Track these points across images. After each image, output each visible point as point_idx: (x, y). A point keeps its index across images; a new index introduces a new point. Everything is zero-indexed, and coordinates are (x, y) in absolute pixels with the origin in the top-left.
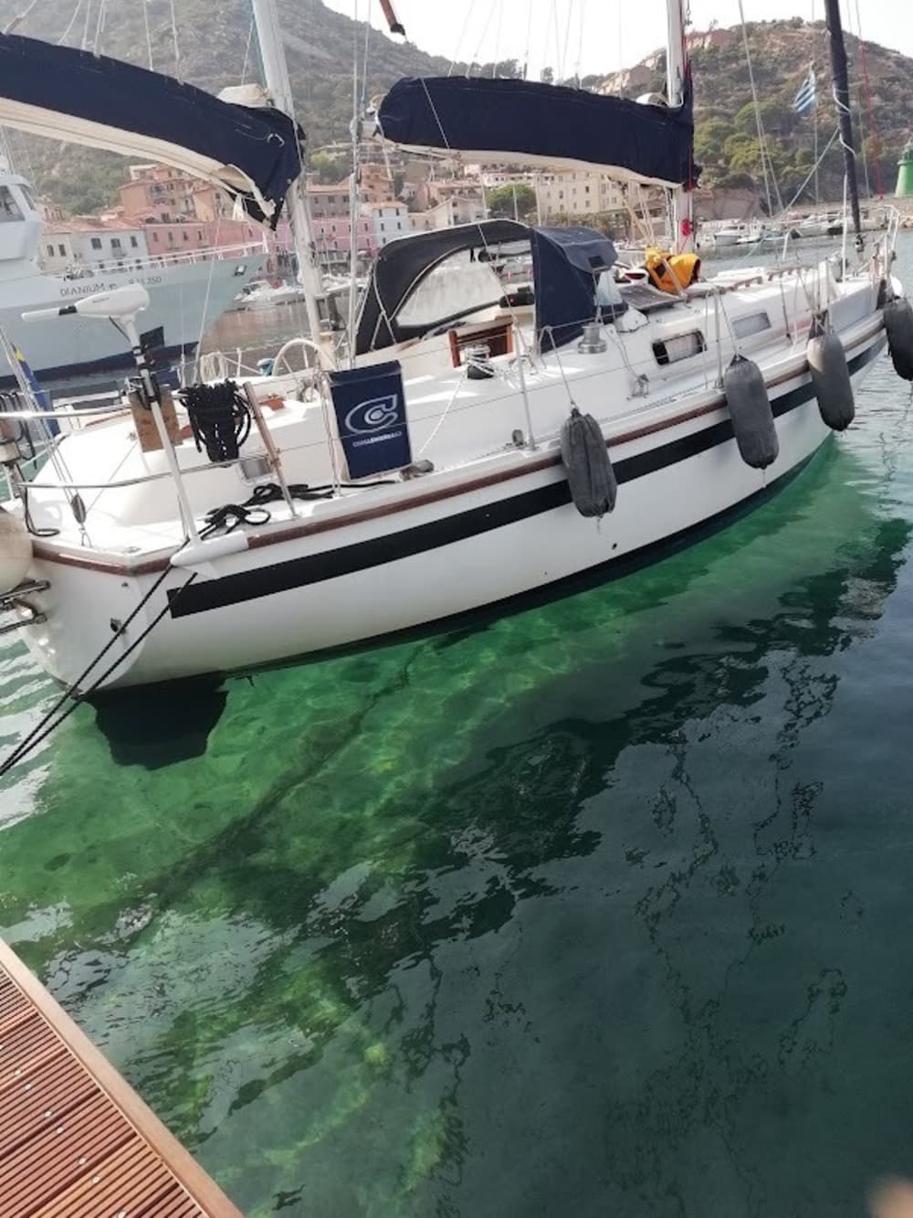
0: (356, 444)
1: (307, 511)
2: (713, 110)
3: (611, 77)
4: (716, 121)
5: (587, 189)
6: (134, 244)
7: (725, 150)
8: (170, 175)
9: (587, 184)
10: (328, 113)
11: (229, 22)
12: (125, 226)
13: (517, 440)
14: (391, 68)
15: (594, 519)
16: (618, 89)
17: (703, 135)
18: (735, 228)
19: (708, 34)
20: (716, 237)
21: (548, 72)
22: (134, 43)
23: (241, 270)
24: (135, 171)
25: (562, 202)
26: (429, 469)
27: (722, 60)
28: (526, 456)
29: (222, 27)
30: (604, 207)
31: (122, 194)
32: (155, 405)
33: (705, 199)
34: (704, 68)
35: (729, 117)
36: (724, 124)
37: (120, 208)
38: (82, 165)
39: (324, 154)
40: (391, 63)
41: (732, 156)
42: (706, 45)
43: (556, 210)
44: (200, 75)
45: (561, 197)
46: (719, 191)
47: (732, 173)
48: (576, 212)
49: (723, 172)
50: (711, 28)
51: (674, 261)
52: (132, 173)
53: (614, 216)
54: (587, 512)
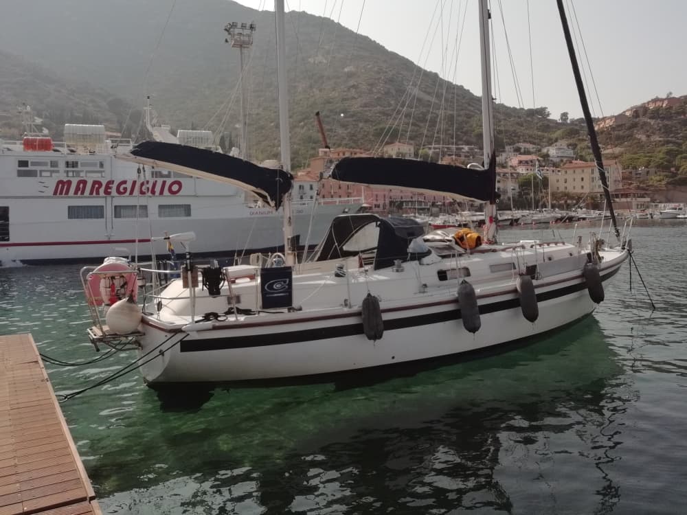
0: (268, 296)
1: (242, 318)
2: (668, 140)
3: (604, 119)
4: (670, 146)
5: (582, 179)
6: (311, 188)
7: (676, 162)
8: (339, 155)
9: (583, 176)
10: (433, 129)
11: (386, 83)
12: (309, 179)
13: (346, 303)
14: (472, 109)
15: (372, 341)
16: (607, 126)
17: (661, 154)
18: (676, 209)
19: (665, 99)
20: (661, 213)
21: (564, 115)
22: (334, 90)
23: (346, 210)
24: (322, 151)
25: (566, 185)
26: (300, 309)
27: (675, 113)
28: (346, 310)
29: (381, 85)
30: (592, 189)
31: (312, 163)
32: (189, 272)
33: (660, 190)
34: (662, 117)
35: (679, 145)
36: (675, 148)
37: (309, 169)
38: (295, 147)
39: (427, 150)
40: (473, 106)
41: (680, 167)
42: (664, 105)
43: (562, 189)
44: (366, 107)
45: (566, 182)
46: (670, 187)
47: (679, 176)
48: (575, 191)
49: (675, 175)
50: (668, 96)
51: (469, 236)
52: (320, 152)
53: (599, 195)
54: (370, 338)
